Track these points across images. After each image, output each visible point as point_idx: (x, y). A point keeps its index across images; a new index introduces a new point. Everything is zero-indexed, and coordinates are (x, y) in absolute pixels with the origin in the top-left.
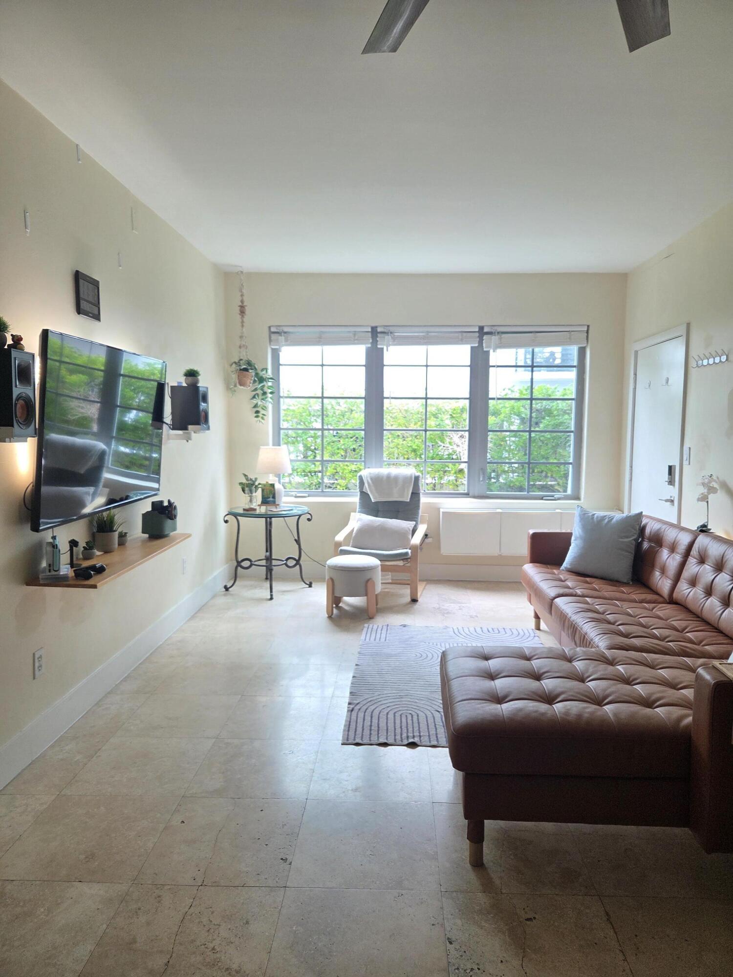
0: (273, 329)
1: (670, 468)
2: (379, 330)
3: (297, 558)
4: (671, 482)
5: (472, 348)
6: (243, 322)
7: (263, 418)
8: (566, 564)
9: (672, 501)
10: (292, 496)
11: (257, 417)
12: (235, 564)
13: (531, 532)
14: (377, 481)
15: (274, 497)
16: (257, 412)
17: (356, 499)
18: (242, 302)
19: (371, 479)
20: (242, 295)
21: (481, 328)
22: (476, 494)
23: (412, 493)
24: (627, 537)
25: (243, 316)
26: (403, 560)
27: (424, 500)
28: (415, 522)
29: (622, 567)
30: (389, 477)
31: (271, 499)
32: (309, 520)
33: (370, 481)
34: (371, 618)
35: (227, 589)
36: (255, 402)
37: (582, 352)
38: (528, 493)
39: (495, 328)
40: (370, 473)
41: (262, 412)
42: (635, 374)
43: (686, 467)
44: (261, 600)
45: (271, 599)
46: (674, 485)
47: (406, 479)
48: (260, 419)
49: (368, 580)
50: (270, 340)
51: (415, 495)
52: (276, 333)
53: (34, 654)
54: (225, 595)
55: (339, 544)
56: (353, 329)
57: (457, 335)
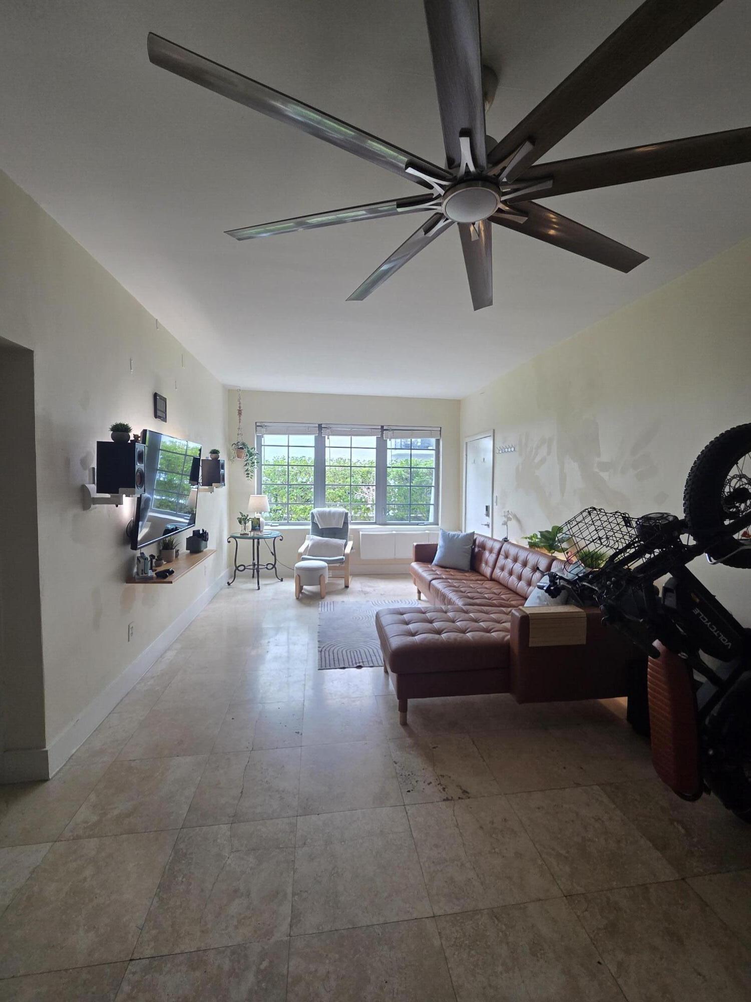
0: (258, 424)
1: (487, 507)
2: (323, 426)
3: (273, 564)
4: (488, 515)
5: (377, 438)
6: (240, 419)
7: (251, 478)
8: (435, 562)
9: (488, 525)
10: (269, 525)
11: (248, 477)
12: (235, 568)
13: (415, 544)
14: (322, 515)
15: (259, 526)
16: (248, 474)
17: (310, 527)
18: (240, 407)
19: (319, 515)
20: (240, 404)
21: (382, 427)
22: (381, 522)
23: (344, 523)
24: (467, 546)
25: (240, 416)
26: (340, 563)
27: (350, 527)
28: (345, 541)
29: (465, 562)
30: (330, 512)
31: (257, 528)
32: (281, 540)
33: (318, 515)
34: (322, 598)
35: (229, 584)
36: (247, 468)
37: (438, 441)
38: (410, 521)
39: (390, 427)
40: (318, 511)
41: (251, 474)
42: (466, 455)
43: (495, 507)
44: (253, 590)
45: (259, 589)
46: (489, 516)
47: (340, 514)
48: (249, 478)
49: (321, 576)
50: (256, 431)
51: (346, 523)
52: (261, 427)
53: (129, 626)
54: (228, 588)
55: (301, 554)
56: (307, 425)
57: (368, 430)
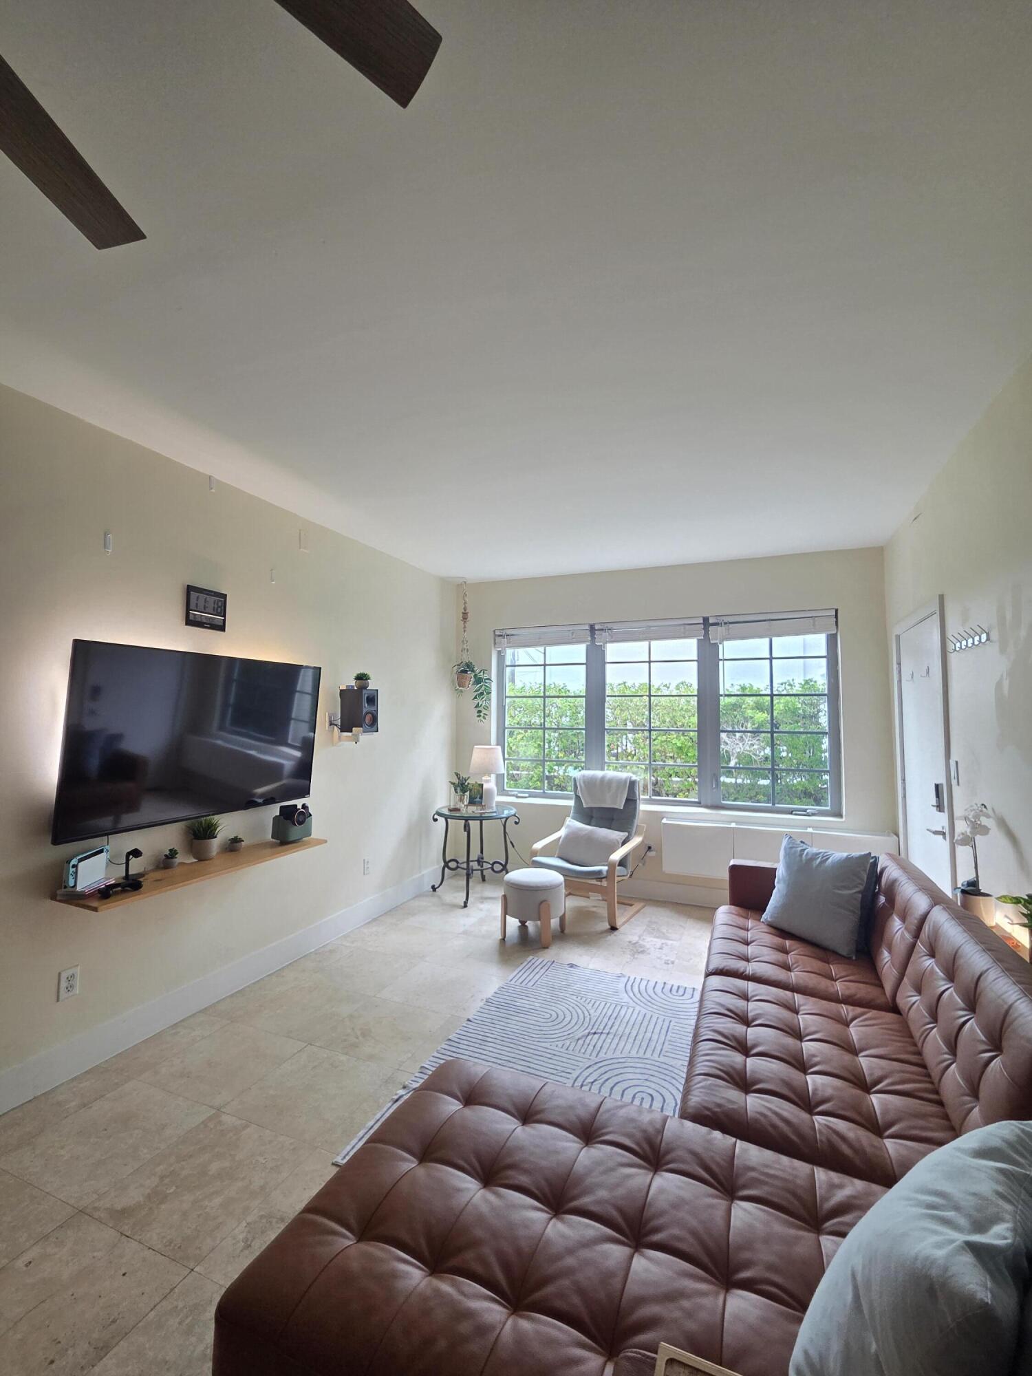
0: (497, 633)
1: (937, 786)
2: (597, 627)
3: (504, 864)
4: (940, 807)
5: (698, 640)
6: (465, 627)
7: (485, 718)
8: (766, 916)
9: (944, 834)
10: (513, 795)
11: (479, 716)
12: (443, 864)
13: (732, 863)
14: (590, 784)
15: (481, 798)
16: (479, 712)
17: (571, 803)
18: (465, 609)
19: (584, 782)
20: (465, 603)
21: (706, 620)
22: (709, 803)
23: (627, 800)
24: (849, 888)
25: (465, 622)
26: (596, 879)
27: (643, 807)
28: (626, 834)
29: (839, 933)
30: (603, 778)
31: (478, 799)
32: (516, 823)
33: (582, 784)
34: (546, 947)
35: (434, 889)
36: (477, 702)
37: (832, 641)
38: (774, 804)
39: (722, 618)
40: (584, 776)
41: (484, 711)
42: (899, 664)
43: (955, 788)
44: (455, 906)
45: (465, 906)
46: (944, 811)
47: (620, 783)
48: (481, 718)
49: (541, 903)
50: (495, 644)
51: (631, 801)
52: (501, 636)
53: (60, 974)
54: (432, 896)
55: (535, 853)
56: (570, 628)
57: (678, 628)
